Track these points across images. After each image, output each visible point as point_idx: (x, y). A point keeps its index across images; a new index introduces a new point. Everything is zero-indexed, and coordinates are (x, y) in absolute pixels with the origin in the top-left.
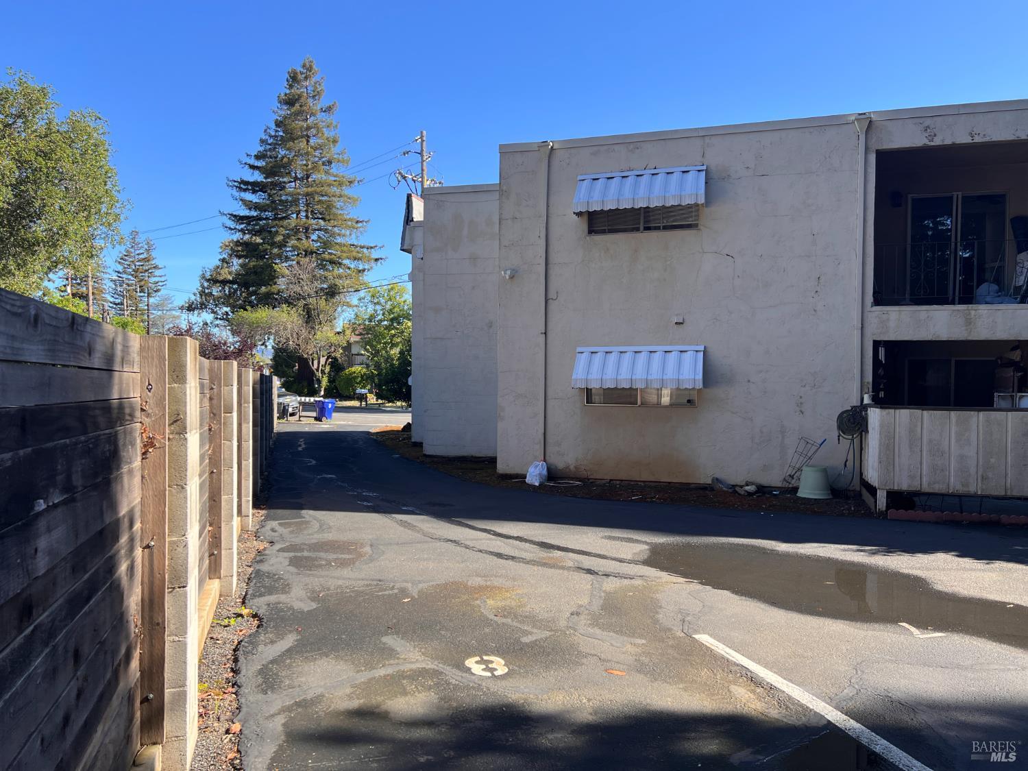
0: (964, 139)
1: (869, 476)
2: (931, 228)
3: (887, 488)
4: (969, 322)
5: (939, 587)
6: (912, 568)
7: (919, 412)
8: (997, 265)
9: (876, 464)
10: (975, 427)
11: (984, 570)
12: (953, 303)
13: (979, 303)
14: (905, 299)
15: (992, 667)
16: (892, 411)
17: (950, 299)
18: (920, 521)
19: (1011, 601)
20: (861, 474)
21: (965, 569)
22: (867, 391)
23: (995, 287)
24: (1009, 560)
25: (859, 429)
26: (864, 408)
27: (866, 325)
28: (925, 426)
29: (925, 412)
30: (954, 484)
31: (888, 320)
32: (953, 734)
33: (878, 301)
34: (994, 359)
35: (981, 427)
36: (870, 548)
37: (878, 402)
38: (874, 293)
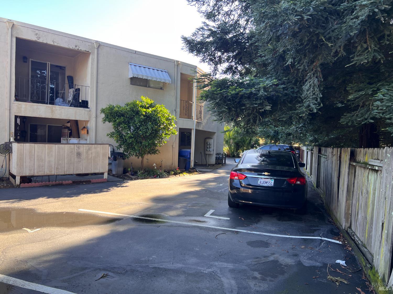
0: (50, 42)
1: (13, 171)
2: (39, 74)
3: (20, 175)
4: (52, 111)
5: (39, 211)
6: (29, 206)
7: (34, 144)
8: (63, 92)
9: (16, 166)
10: (54, 150)
11: (56, 202)
12: (47, 104)
13: (56, 105)
14: (28, 100)
15: (57, 237)
16: (22, 144)
17: (46, 102)
18: (34, 187)
19: (65, 211)
20: (9, 170)
21: (49, 203)
22: (12, 136)
23: (61, 100)
24: (65, 197)
25: (8, 151)
26: (11, 143)
27: (11, 109)
28: (36, 150)
29: (36, 145)
30: (46, 171)
31: (21, 107)
32: (41, 266)
33: (17, 99)
34: (61, 125)
35: (56, 150)
36: (12, 200)
37: (17, 140)
38: (15, 96)
